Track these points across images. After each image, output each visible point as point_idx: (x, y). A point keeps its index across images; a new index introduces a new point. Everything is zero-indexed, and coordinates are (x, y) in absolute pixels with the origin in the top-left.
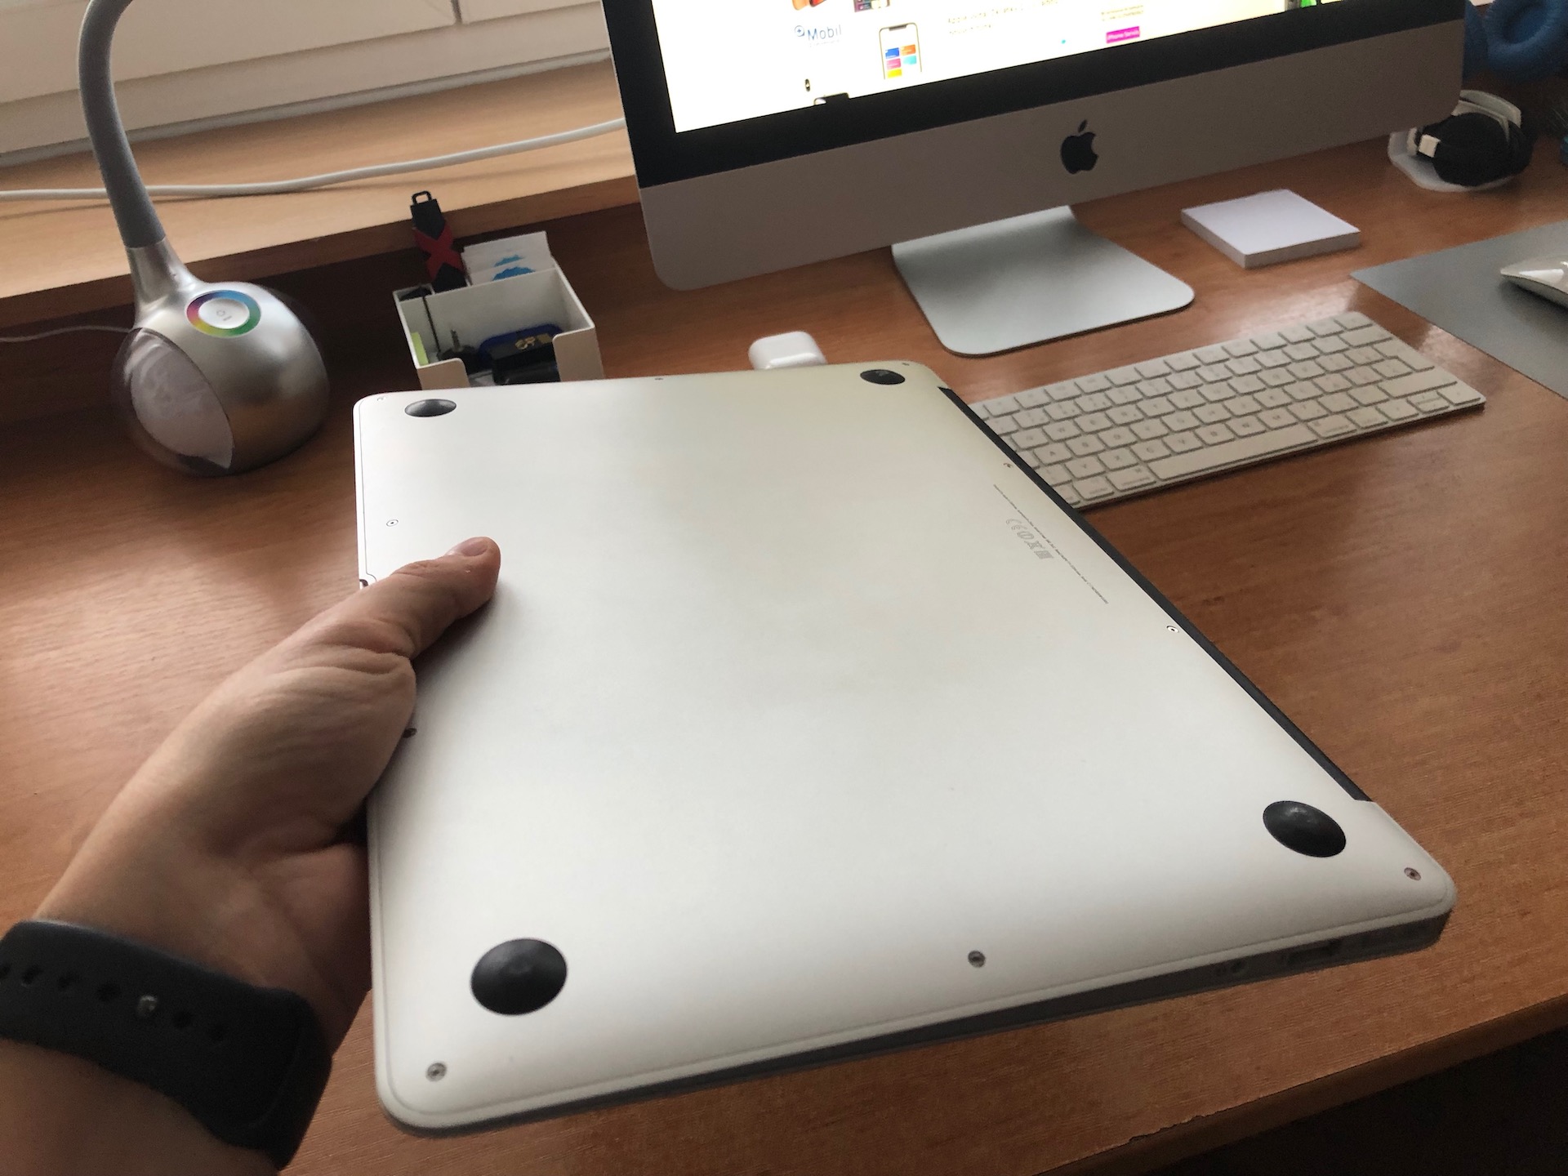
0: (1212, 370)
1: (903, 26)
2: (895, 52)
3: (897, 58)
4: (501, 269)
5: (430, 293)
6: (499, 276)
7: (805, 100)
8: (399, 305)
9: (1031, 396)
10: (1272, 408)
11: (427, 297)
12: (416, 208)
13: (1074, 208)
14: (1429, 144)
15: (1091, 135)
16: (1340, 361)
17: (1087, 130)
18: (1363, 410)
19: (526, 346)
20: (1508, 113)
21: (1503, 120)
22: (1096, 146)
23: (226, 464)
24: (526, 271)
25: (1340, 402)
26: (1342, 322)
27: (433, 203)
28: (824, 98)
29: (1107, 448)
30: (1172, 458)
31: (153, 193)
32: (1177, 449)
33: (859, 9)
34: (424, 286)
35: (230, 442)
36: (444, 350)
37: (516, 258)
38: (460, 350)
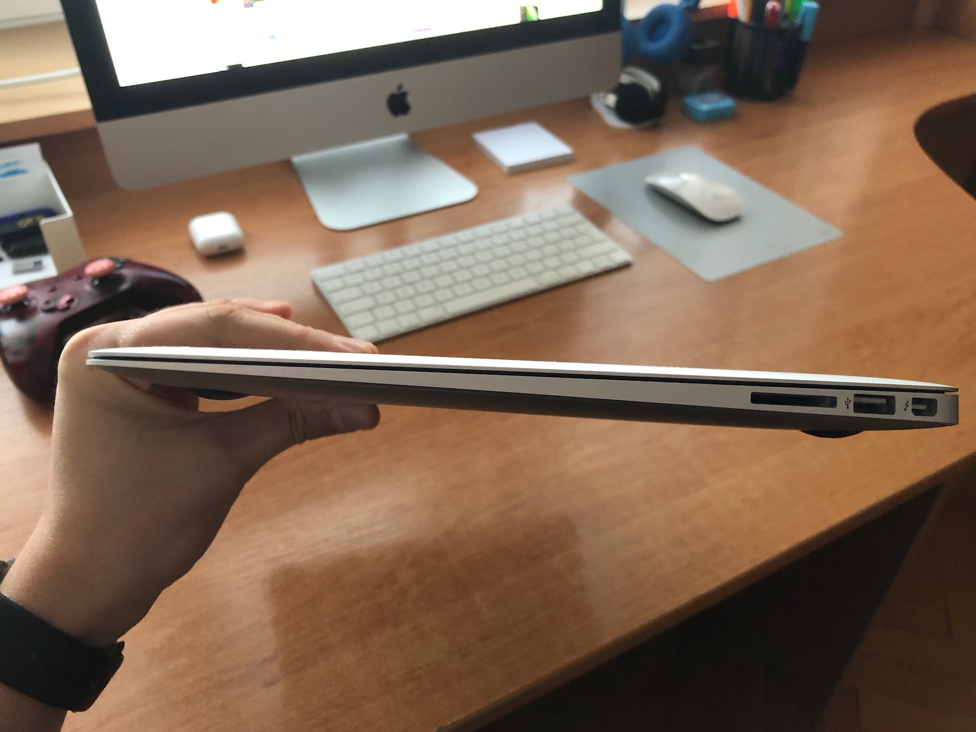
2: (273, 38)
3: (275, 41)
4: (7, 170)
6: (3, 176)
10: (515, 267)
13: (408, 134)
14: (612, 99)
15: (405, 94)
16: (556, 236)
17: (402, 90)
18: (566, 267)
19: (26, 224)
20: (652, 83)
21: (648, 87)
22: (410, 99)
24: (24, 172)
25: (553, 262)
26: (558, 211)
28: (228, 67)
29: (419, 294)
30: (457, 299)
32: (459, 294)
37: (15, 163)
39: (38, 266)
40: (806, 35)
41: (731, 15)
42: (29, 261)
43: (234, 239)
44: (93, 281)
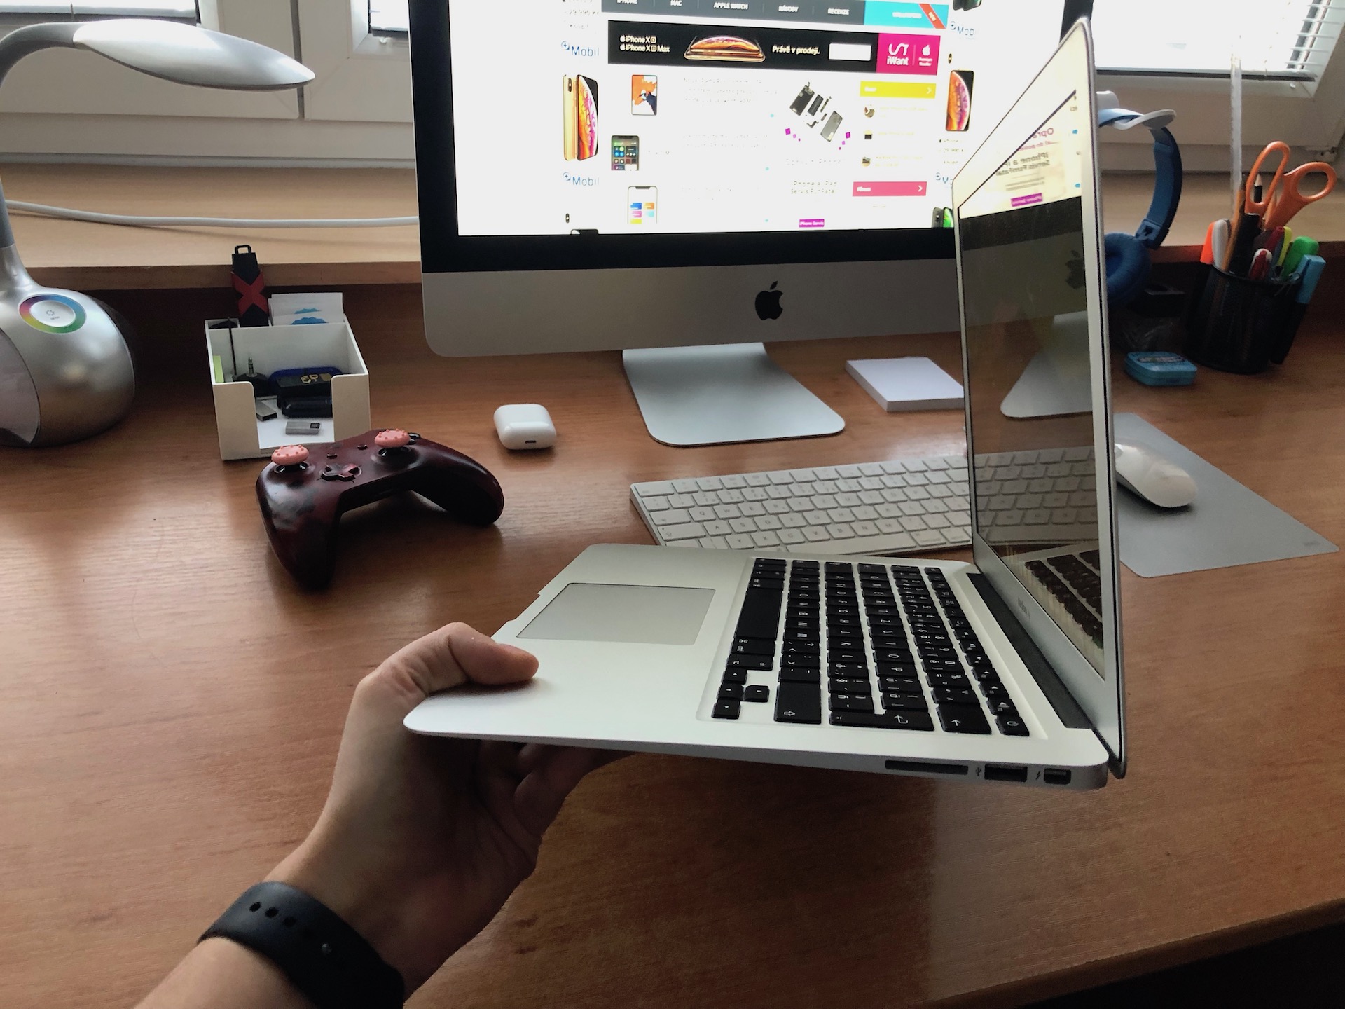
0: (846, 483)
1: (648, 188)
2: (639, 206)
3: (640, 210)
4: (299, 317)
5: (237, 327)
6: (296, 323)
7: (565, 229)
8: (207, 330)
9: (708, 481)
10: (886, 518)
11: (232, 329)
12: (236, 257)
13: (766, 345)
15: (779, 294)
16: (943, 491)
17: (777, 288)
18: (953, 530)
19: (310, 381)
22: (783, 302)
23: (29, 438)
24: (321, 321)
25: (937, 521)
26: (949, 462)
27: (251, 256)
28: (579, 230)
29: (759, 530)
30: (805, 544)
31: (10, 207)
32: (811, 538)
33: (615, 169)
34: (232, 320)
35: (37, 420)
36: (240, 372)
37: (314, 310)
38: (253, 376)
39: (315, 430)
40: (1305, 296)
41: (1204, 259)
42: (306, 423)
43: (543, 434)
44: (381, 452)
